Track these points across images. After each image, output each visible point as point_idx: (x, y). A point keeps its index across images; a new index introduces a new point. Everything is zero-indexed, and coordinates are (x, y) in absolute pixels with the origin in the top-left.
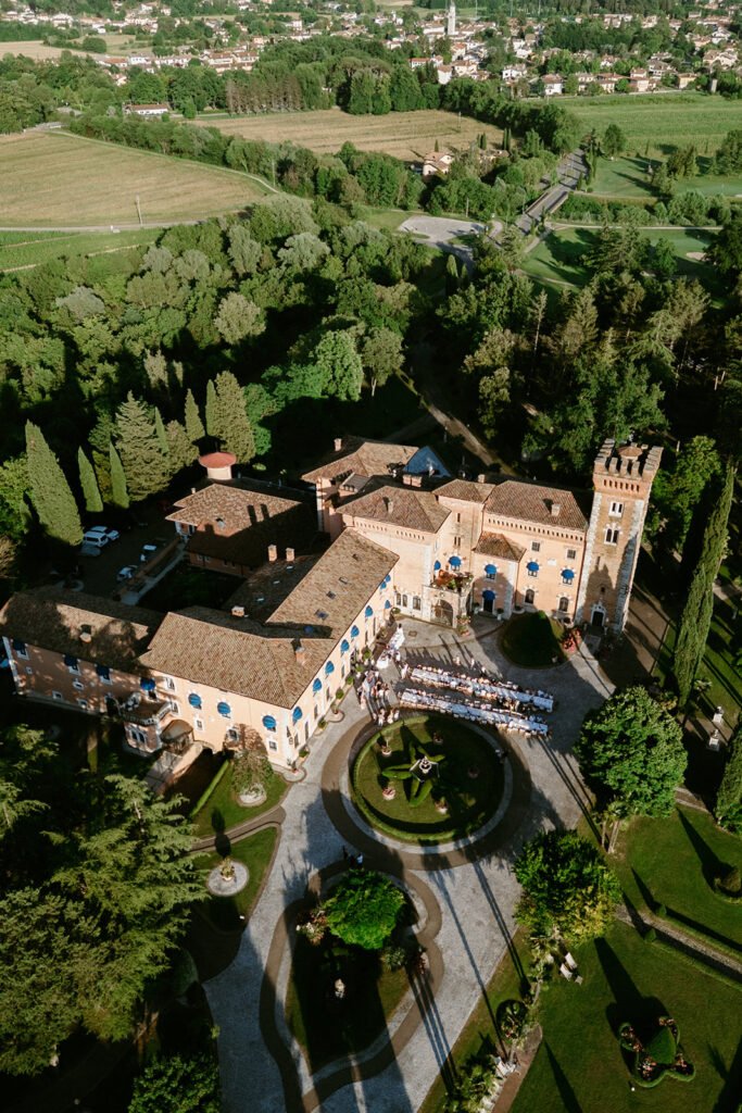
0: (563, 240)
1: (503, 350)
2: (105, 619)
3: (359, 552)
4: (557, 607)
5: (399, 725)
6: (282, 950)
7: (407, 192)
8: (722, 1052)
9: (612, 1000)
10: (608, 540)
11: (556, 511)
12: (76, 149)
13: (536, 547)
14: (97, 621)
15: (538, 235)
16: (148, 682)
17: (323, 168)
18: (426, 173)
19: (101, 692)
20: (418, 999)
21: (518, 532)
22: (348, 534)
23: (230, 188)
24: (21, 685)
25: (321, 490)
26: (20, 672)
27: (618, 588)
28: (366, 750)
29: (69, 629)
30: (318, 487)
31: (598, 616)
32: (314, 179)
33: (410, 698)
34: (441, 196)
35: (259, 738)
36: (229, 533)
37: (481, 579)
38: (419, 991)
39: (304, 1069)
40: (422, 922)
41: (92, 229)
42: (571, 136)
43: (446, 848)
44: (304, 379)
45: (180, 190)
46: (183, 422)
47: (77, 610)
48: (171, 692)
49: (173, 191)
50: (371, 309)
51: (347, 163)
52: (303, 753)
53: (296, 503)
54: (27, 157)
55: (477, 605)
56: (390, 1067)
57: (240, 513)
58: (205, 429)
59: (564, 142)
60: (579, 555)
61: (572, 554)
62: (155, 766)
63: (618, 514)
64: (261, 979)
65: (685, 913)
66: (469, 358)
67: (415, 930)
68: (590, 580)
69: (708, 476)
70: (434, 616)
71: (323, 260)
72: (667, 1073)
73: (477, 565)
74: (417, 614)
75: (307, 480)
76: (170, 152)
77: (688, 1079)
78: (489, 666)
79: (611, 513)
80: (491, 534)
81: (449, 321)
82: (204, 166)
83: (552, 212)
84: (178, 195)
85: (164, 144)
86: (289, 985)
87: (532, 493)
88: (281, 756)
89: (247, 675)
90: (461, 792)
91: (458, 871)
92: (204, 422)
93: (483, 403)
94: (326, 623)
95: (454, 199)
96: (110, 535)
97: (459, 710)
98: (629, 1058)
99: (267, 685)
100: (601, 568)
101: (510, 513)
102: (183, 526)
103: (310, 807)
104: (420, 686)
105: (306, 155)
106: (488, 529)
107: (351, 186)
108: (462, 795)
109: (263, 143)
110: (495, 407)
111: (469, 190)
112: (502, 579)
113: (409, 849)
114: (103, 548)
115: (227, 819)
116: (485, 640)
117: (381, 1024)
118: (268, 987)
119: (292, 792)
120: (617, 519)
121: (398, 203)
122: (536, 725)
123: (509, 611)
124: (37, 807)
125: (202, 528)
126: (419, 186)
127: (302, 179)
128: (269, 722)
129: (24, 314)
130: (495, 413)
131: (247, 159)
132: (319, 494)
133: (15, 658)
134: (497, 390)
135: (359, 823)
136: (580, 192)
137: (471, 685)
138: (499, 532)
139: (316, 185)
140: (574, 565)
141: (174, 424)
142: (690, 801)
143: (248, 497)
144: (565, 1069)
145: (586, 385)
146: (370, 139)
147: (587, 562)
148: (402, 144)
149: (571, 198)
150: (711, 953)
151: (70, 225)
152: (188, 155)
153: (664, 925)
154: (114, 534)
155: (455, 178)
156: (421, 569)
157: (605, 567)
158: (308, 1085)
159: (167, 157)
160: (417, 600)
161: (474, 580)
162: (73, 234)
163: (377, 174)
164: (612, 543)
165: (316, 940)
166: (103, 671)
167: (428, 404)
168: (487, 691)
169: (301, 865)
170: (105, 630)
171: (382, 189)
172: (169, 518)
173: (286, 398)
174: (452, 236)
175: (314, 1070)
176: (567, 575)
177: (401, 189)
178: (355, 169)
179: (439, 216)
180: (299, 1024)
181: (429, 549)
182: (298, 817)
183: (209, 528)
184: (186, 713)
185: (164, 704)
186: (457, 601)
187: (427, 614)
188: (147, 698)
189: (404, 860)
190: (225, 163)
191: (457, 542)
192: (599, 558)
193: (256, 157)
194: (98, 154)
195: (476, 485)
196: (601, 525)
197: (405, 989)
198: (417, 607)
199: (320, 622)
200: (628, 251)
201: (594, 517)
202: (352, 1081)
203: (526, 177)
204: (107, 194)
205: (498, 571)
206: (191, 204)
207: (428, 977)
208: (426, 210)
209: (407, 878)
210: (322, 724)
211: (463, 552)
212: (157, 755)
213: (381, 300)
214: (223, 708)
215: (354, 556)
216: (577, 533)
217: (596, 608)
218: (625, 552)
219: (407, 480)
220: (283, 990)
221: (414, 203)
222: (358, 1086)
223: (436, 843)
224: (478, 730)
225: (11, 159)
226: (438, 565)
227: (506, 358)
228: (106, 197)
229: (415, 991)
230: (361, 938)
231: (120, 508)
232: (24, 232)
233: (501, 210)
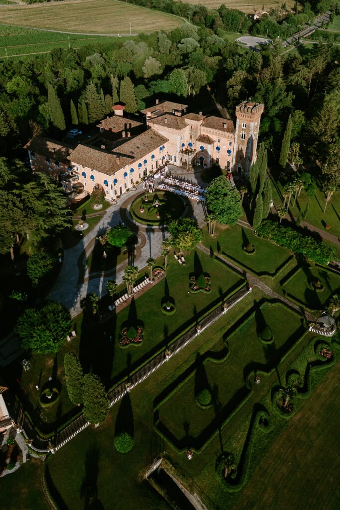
0: (306, 48)
1: (241, 79)
2: (61, 147)
3: (154, 136)
4: (226, 165)
5: (155, 194)
6: (92, 245)
7: (243, 26)
8: (223, 289)
9: (193, 271)
10: (242, 138)
11: (225, 126)
12: (114, 5)
13: (219, 141)
14: (58, 147)
15: (295, 45)
16: (71, 168)
17: (208, 14)
18: (255, 19)
19: (56, 171)
20: (129, 262)
21: (212, 134)
22: (152, 130)
23: (172, 22)
24: (34, 170)
25: (148, 117)
26: (34, 165)
27: (246, 158)
28: (140, 199)
29: (49, 149)
30: (147, 115)
31: (240, 169)
32: (205, 19)
33: (161, 187)
34: (257, 28)
35: (103, 189)
36: (116, 132)
37: (199, 152)
38: (130, 260)
39: (87, 272)
40: (139, 244)
41: (111, 35)
42: (325, 6)
43: (155, 227)
44: (162, 85)
45: (150, 22)
46: (111, 95)
47: (52, 144)
48: (77, 171)
49: (148, 22)
50: (201, 65)
51: (220, 13)
52: (118, 197)
53: (142, 123)
54: (94, 8)
55: (197, 162)
56: (113, 276)
57: (122, 126)
58: (119, 99)
59: (321, 8)
60: (233, 144)
61: (230, 144)
62: (70, 196)
63: (245, 128)
64: (82, 250)
65: (230, 255)
66: (228, 82)
67: (136, 245)
68: (237, 154)
69: (300, 126)
70: (181, 165)
71: (195, 49)
72: (201, 290)
73: (197, 146)
74: (175, 163)
75: (143, 112)
76: (151, 8)
77: (208, 293)
78: (195, 181)
79: (243, 127)
80: (203, 135)
81: (227, 69)
82: (163, 13)
83: (305, 37)
84: (149, 24)
85: (149, 4)
86: (90, 253)
87: (219, 120)
88: (110, 196)
89: (99, 164)
90: (167, 213)
91: (156, 234)
92: (119, 96)
93: (228, 99)
94: (133, 155)
95: (262, 29)
96: (79, 133)
97: (177, 192)
98: (191, 285)
99: (105, 168)
100: (240, 149)
101: (210, 127)
102: (102, 129)
103: (115, 212)
104: (167, 184)
105: (203, 10)
106: (203, 133)
107: (219, 22)
108: (167, 214)
109: (188, 4)
110: (233, 100)
111: (269, 26)
112: (206, 152)
113: (143, 226)
114: (75, 137)
115: (87, 212)
116: (197, 174)
117: (115, 266)
118: (84, 252)
119: (110, 208)
120: (245, 130)
121: (239, 30)
122: (202, 199)
123: (209, 166)
124: (15, 178)
125: (107, 130)
126: (250, 23)
127: (200, 19)
128: (105, 182)
129: (74, 62)
130: (233, 103)
131: (181, 11)
132: (147, 118)
133: (32, 159)
134: (234, 93)
135: (129, 218)
136: (322, 29)
137: (184, 185)
138: (206, 134)
139: (206, 22)
140: (231, 148)
141: (108, 96)
142: (249, 226)
143: (126, 120)
144: (169, 285)
145: (260, 89)
146: (238, 5)
147: (235, 147)
148: (251, 7)
149: (316, 31)
150: (233, 266)
151: (103, 33)
152: (158, 9)
153: (221, 257)
154: (80, 133)
155: (264, 20)
156: (176, 145)
157: (242, 149)
158: (87, 276)
159: (149, 9)
160: (175, 157)
161: (196, 152)
162: (103, 37)
163: (231, 18)
164: (243, 139)
165: (103, 243)
166: (57, 163)
167: (216, 102)
168: (189, 187)
169: (106, 225)
170: (60, 150)
171: (232, 24)
172: (97, 126)
173: (154, 91)
174: (257, 44)
175: (90, 272)
176: (229, 152)
177: (241, 25)
178: (222, 15)
179: (255, 36)
180: (90, 262)
181: (179, 138)
182: (110, 213)
183: (110, 129)
184: (81, 180)
185: (75, 176)
186: (188, 158)
187: (178, 164)
188: (70, 174)
189: (140, 228)
190: (172, 13)
191: (191, 138)
192: (239, 146)
193: (185, 10)
194: (122, 8)
195: (198, 115)
196: (239, 132)
197: (126, 259)
198: (175, 161)
199: (131, 155)
200: (327, 52)
201: (237, 129)
202: (100, 277)
203: (298, 21)
204: (121, 23)
205: (205, 149)
206: (153, 28)
207: (135, 257)
208: (250, 34)
209: (139, 233)
210: (128, 190)
211: (193, 141)
212: (71, 193)
213: (206, 62)
214: (92, 177)
215: (152, 138)
216: (232, 135)
217: (239, 166)
218: (248, 143)
219: (176, 113)
220: (88, 254)
221: (246, 30)
222: (102, 279)
223: (152, 225)
224: (181, 198)
225: (88, 8)
226: (183, 145)
227: (241, 82)
228: (121, 24)
229: (129, 260)
230: (115, 243)
231: (85, 124)
232: (84, 35)
233: (282, 35)
